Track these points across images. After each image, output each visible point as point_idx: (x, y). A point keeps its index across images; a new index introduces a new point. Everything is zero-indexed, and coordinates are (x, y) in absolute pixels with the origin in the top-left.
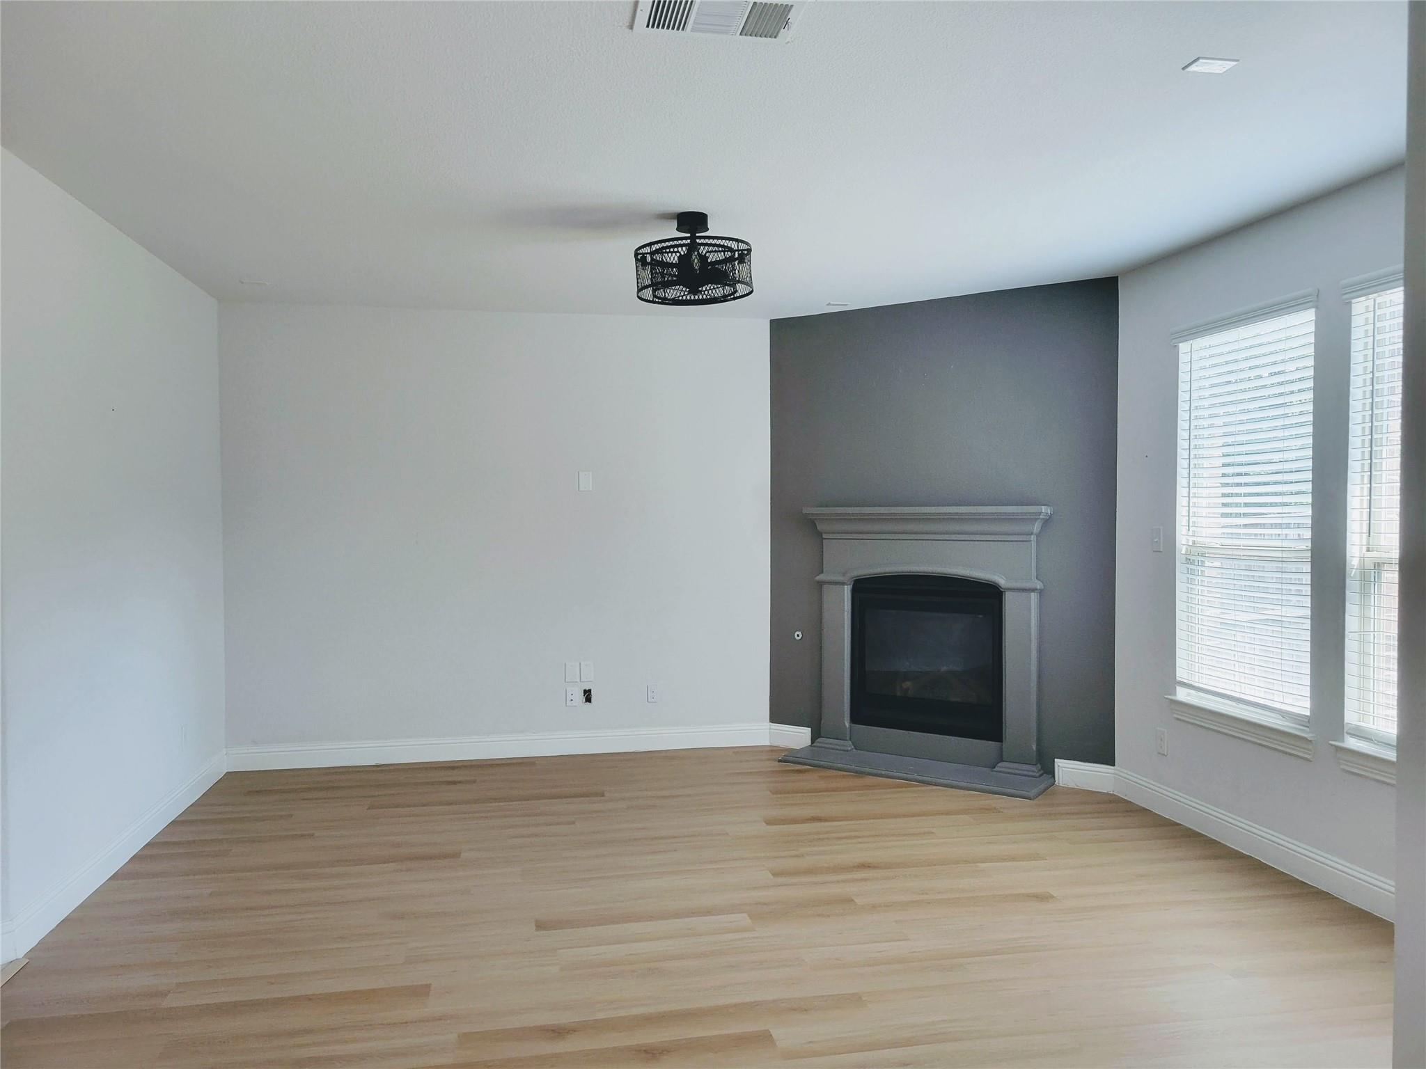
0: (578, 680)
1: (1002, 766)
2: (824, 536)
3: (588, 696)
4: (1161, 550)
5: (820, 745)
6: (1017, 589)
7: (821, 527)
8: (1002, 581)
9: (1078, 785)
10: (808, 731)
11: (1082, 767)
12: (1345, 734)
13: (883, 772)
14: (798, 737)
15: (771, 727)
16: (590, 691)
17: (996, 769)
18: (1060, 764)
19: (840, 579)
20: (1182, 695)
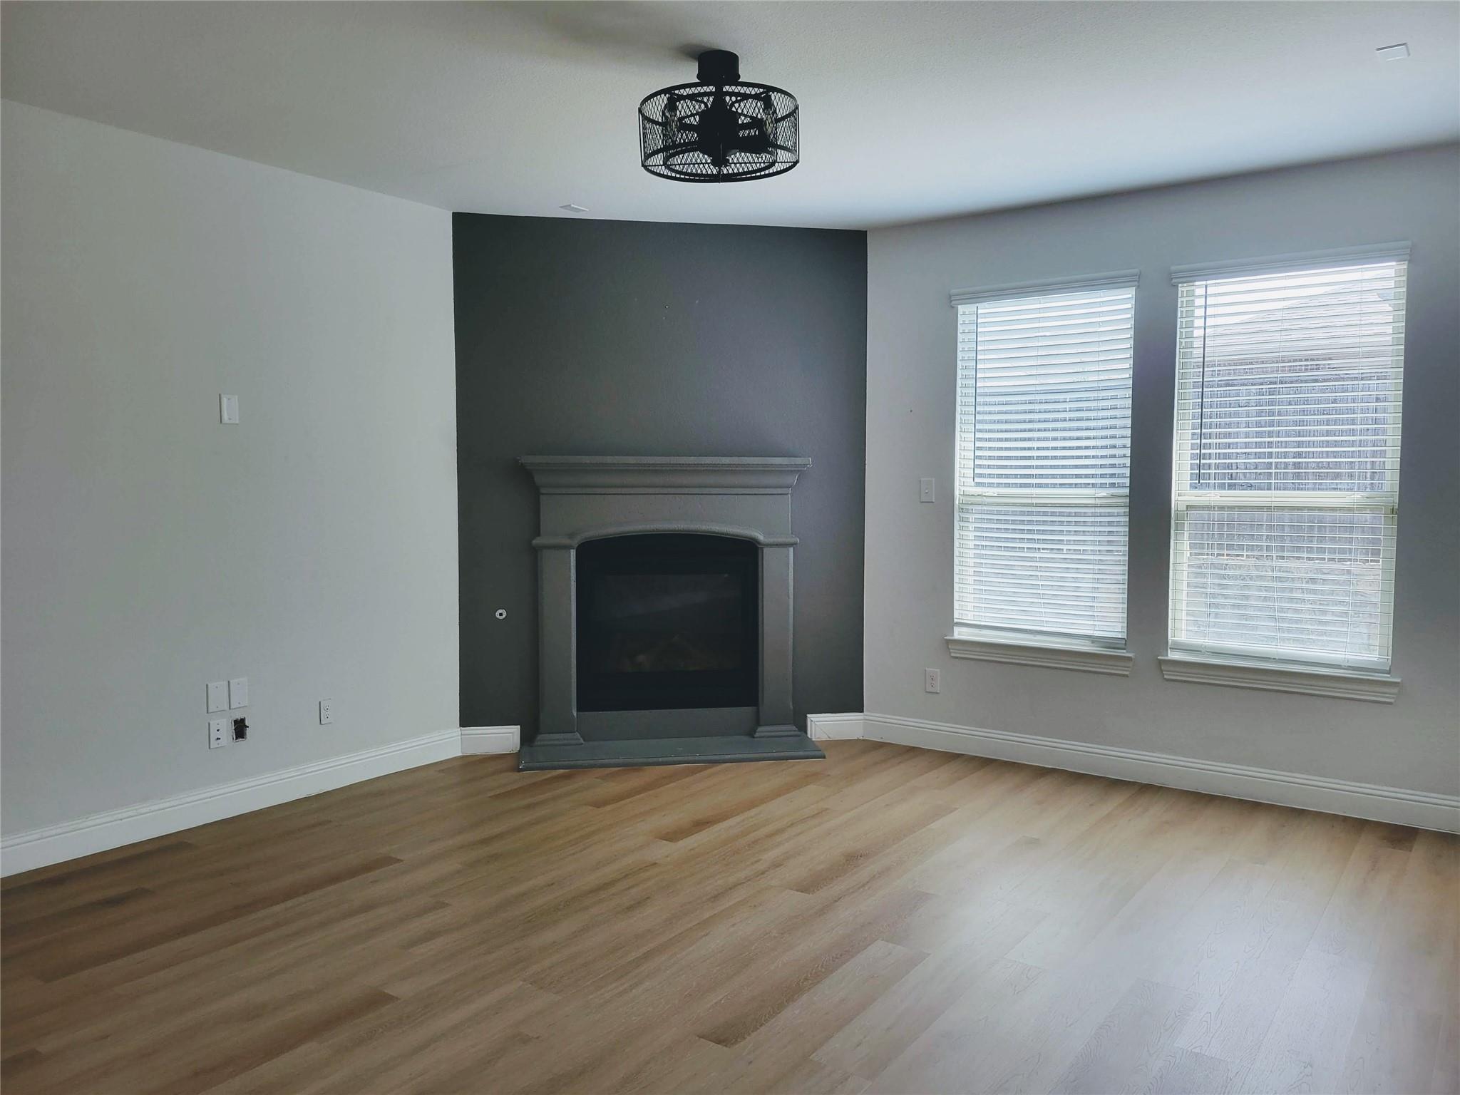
0: (226, 707)
1: (762, 730)
2: (543, 491)
3: (240, 729)
4: (934, 501)
5: (542, 743)
6: (777, 545)
7: (538, 479)
8: (761, 537)
9: (830, 736)
10: (516, 729)
11: (832, 719)
12: (1169, 650)
13: (660, 760)
14: (504, 738)
15: (463, 732)
16: (243, 720)
17: (757, 735)
18: (812, 718)
19: (566, 541)
20: (959, 634)
